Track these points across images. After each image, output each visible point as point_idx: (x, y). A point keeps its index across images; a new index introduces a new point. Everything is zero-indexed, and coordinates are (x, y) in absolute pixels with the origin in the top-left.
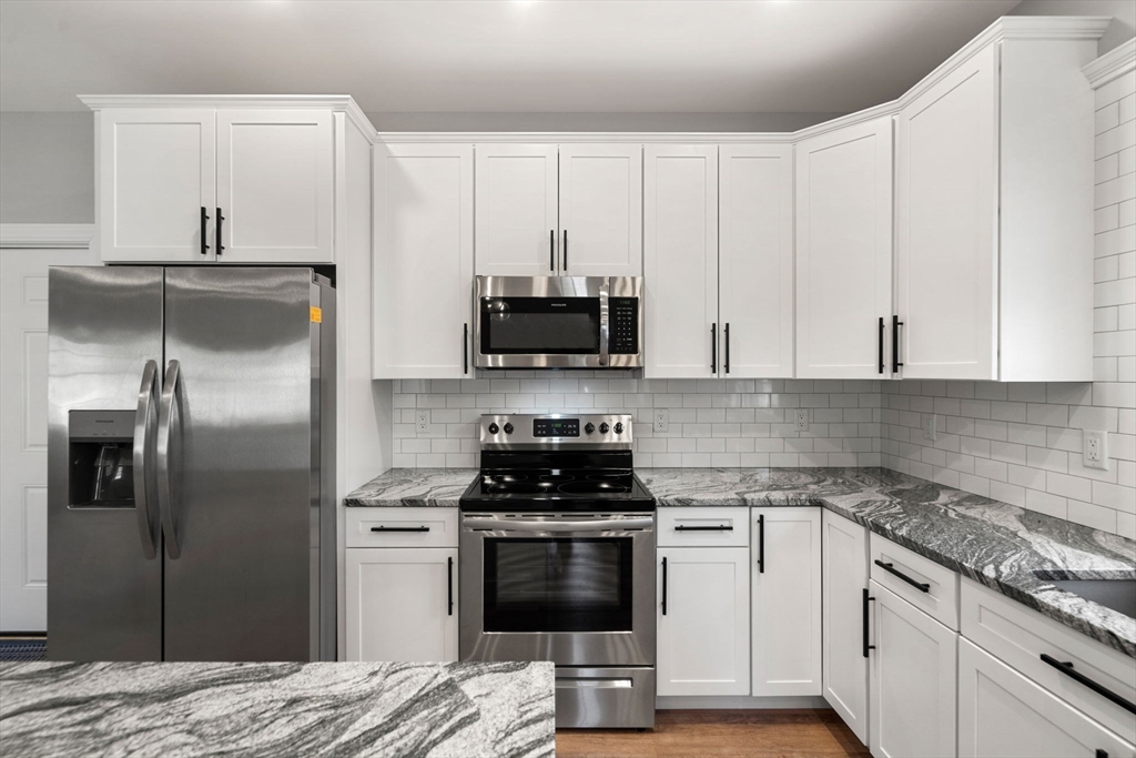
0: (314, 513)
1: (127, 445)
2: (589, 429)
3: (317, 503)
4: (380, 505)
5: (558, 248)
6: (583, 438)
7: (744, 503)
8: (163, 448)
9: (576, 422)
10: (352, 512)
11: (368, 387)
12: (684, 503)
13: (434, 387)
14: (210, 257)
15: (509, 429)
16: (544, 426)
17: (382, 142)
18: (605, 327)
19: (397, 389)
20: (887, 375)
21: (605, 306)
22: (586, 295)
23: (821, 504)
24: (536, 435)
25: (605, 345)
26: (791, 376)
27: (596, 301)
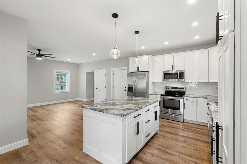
0: (147, 95)
1: (132, 87)
2: (179, 88)
3: (147, 94)
4: (153, 94)
5: (173, 67)
6: (180, 90)
8: (135, 88)
9: (177, 88)
10: (150, 95)
11: (152, 83)
12: (187, 97)
13: (159, 83)
14: (138, 71)
15: (168, 88)
16: (173, 88)
17: (153, 57)
18: (179, 76)
19: (155, 83)
21: (179, 73)
22: (176, 72)
23: (207, 98)
24: (172, 89)
25: (179, 78)
26: (208, 82)
27: (178, 73)
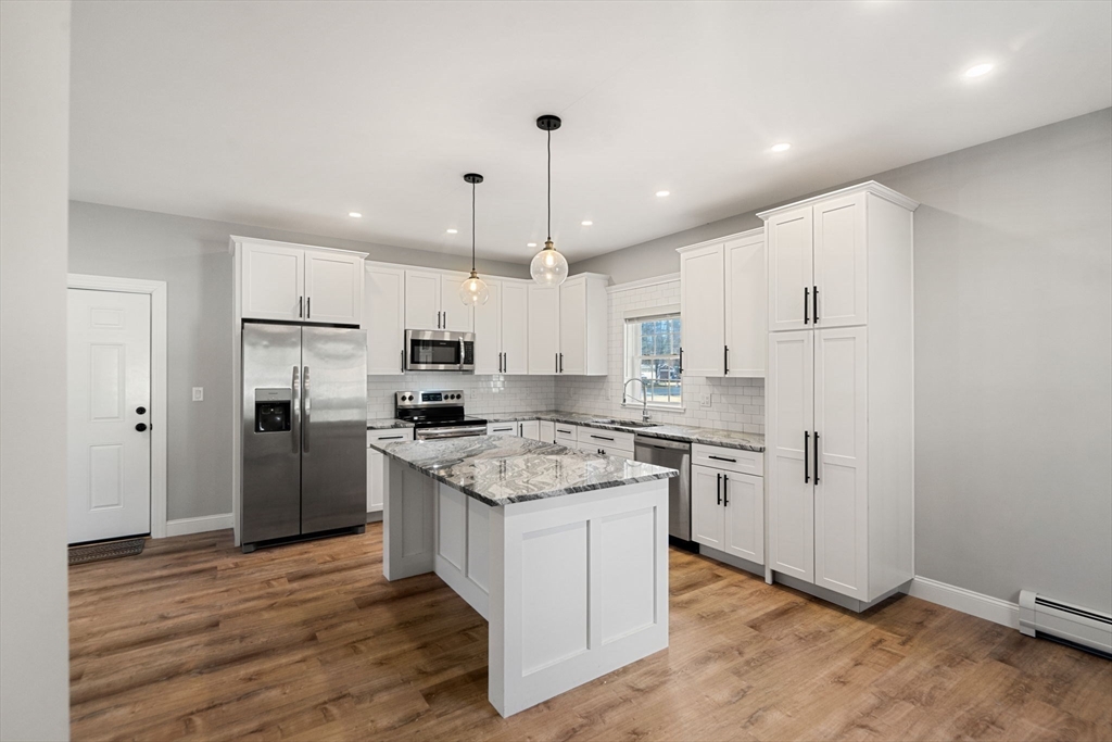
2: (445, 397)
4: (382, 428)
5: (441, 318)
6: (450, 401)
7: (516, 420)
9: (441, 394)
10: (369, 431)
12: (497, 421)
14: (302, 319)
15: (411, 398)
16: (427, 397)
18: (462, 353)
20: (558, 373)
21: (462, 344)
22: (454, 340)
23: (539, 419)
24: (423, 400)
25: (462, 361)
26: (526, 373)
27: (459, 343)
